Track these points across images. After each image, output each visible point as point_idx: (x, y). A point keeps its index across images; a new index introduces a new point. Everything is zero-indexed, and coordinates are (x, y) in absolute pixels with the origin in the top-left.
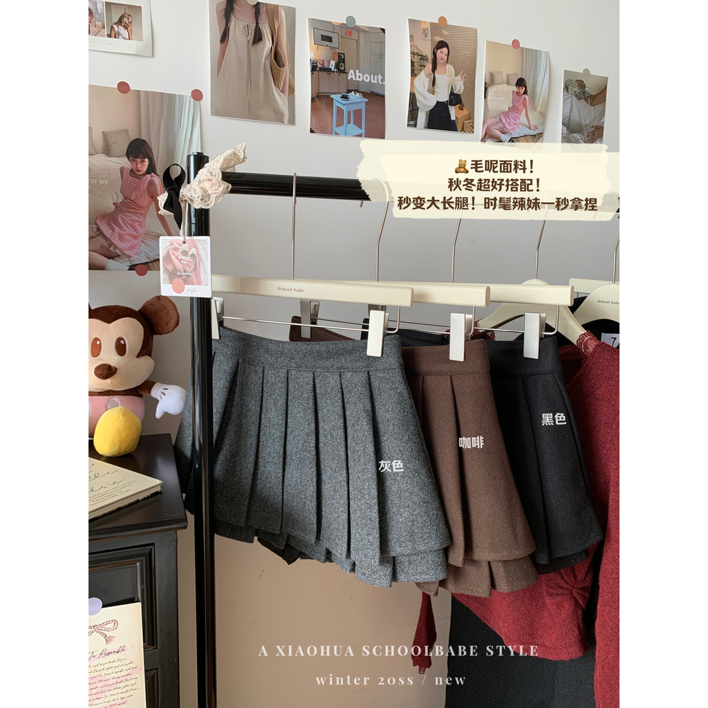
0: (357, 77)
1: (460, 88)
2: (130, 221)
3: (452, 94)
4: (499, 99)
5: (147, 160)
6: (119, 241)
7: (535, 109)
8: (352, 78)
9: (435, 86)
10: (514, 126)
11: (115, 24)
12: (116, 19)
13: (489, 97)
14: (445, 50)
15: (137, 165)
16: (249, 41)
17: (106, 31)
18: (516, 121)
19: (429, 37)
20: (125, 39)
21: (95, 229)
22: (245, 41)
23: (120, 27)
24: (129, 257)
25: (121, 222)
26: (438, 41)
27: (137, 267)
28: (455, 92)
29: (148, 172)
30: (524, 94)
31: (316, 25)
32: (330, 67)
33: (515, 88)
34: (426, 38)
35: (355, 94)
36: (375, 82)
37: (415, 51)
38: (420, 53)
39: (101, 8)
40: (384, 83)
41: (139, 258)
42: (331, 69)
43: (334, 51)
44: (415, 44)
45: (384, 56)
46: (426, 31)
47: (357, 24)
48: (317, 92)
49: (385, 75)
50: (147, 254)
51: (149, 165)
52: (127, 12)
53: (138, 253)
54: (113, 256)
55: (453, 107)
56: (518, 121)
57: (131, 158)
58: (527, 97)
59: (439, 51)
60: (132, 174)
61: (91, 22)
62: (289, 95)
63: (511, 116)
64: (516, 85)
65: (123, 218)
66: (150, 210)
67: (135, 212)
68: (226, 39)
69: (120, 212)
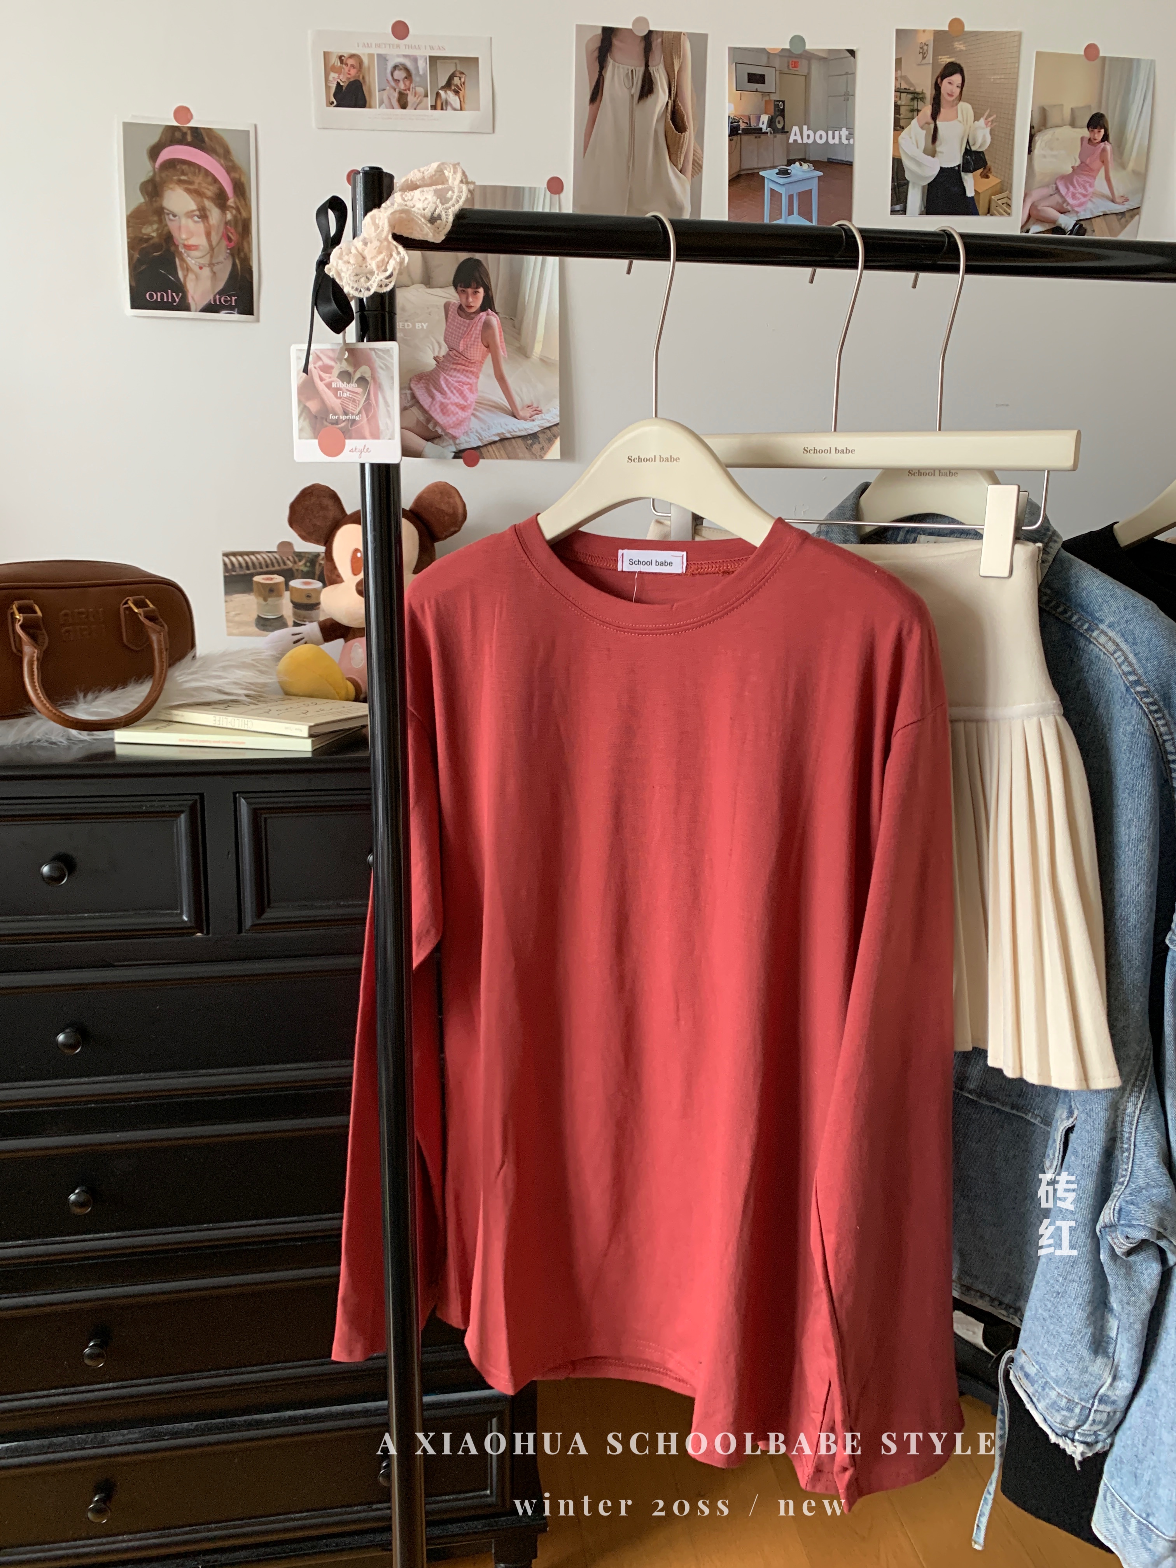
0: (805, 137)
1: (982, 140)
2: (456, 384)
3: (968, 152)
4: (1055, 153)
5: (481, 290)
6: (441, 414)
7: (1123, 166)
8: (795, 141)
9: (938, 143)
10: (1083, 199)
11: (443, 88)
12: (443, 82)
13: (1036, 151)
14: (957, 78)
15: (467, 298)
16: (632, 96)
17: (429, 101)
18: (1086, 190)
19: (930, 58)
20: (455, 109)
21: (408, 395)
22: (628, 97)
23: (449, 92)
24: (454, 438)
25: (444, 386)
26: (944, 64)
27: (463, 454)
28: (973, 148)
29: (483, 308)
30: (1103, 140)
31: (738, 56)
32: (761, 126)
33: (1086, 133)
34: (924, 61)
35: (801, 165)
36: (837, 141)
37: (903, 87)
38: (912, 89)
39: (423, 66)
40: (851, 141)
41: (468, 439)
42: (761, 129)
43: (767, 98)
44: (903, 74)
45: (853, 95)
46: (925, 47)
47: (807, 47)
48: (738, 169)
49: (853, 128)
50: (479, 433)
51: (484, 298)
52: (459, 69)
53: (467, 432)
54: (432, 437)
55: (970, 175)
56: (1090, 190)
57: (460, 289)
58: (1108, 146)
59: (946, 81)
60: (461, 312)
61: (409, 89)
62: (692, 176)
63: (1077, 181)
64: (1088, 126)
65: (447, 380)
66: (484, 366)
67: (464, 370)
68: (599, 96)
69: (443, 370)
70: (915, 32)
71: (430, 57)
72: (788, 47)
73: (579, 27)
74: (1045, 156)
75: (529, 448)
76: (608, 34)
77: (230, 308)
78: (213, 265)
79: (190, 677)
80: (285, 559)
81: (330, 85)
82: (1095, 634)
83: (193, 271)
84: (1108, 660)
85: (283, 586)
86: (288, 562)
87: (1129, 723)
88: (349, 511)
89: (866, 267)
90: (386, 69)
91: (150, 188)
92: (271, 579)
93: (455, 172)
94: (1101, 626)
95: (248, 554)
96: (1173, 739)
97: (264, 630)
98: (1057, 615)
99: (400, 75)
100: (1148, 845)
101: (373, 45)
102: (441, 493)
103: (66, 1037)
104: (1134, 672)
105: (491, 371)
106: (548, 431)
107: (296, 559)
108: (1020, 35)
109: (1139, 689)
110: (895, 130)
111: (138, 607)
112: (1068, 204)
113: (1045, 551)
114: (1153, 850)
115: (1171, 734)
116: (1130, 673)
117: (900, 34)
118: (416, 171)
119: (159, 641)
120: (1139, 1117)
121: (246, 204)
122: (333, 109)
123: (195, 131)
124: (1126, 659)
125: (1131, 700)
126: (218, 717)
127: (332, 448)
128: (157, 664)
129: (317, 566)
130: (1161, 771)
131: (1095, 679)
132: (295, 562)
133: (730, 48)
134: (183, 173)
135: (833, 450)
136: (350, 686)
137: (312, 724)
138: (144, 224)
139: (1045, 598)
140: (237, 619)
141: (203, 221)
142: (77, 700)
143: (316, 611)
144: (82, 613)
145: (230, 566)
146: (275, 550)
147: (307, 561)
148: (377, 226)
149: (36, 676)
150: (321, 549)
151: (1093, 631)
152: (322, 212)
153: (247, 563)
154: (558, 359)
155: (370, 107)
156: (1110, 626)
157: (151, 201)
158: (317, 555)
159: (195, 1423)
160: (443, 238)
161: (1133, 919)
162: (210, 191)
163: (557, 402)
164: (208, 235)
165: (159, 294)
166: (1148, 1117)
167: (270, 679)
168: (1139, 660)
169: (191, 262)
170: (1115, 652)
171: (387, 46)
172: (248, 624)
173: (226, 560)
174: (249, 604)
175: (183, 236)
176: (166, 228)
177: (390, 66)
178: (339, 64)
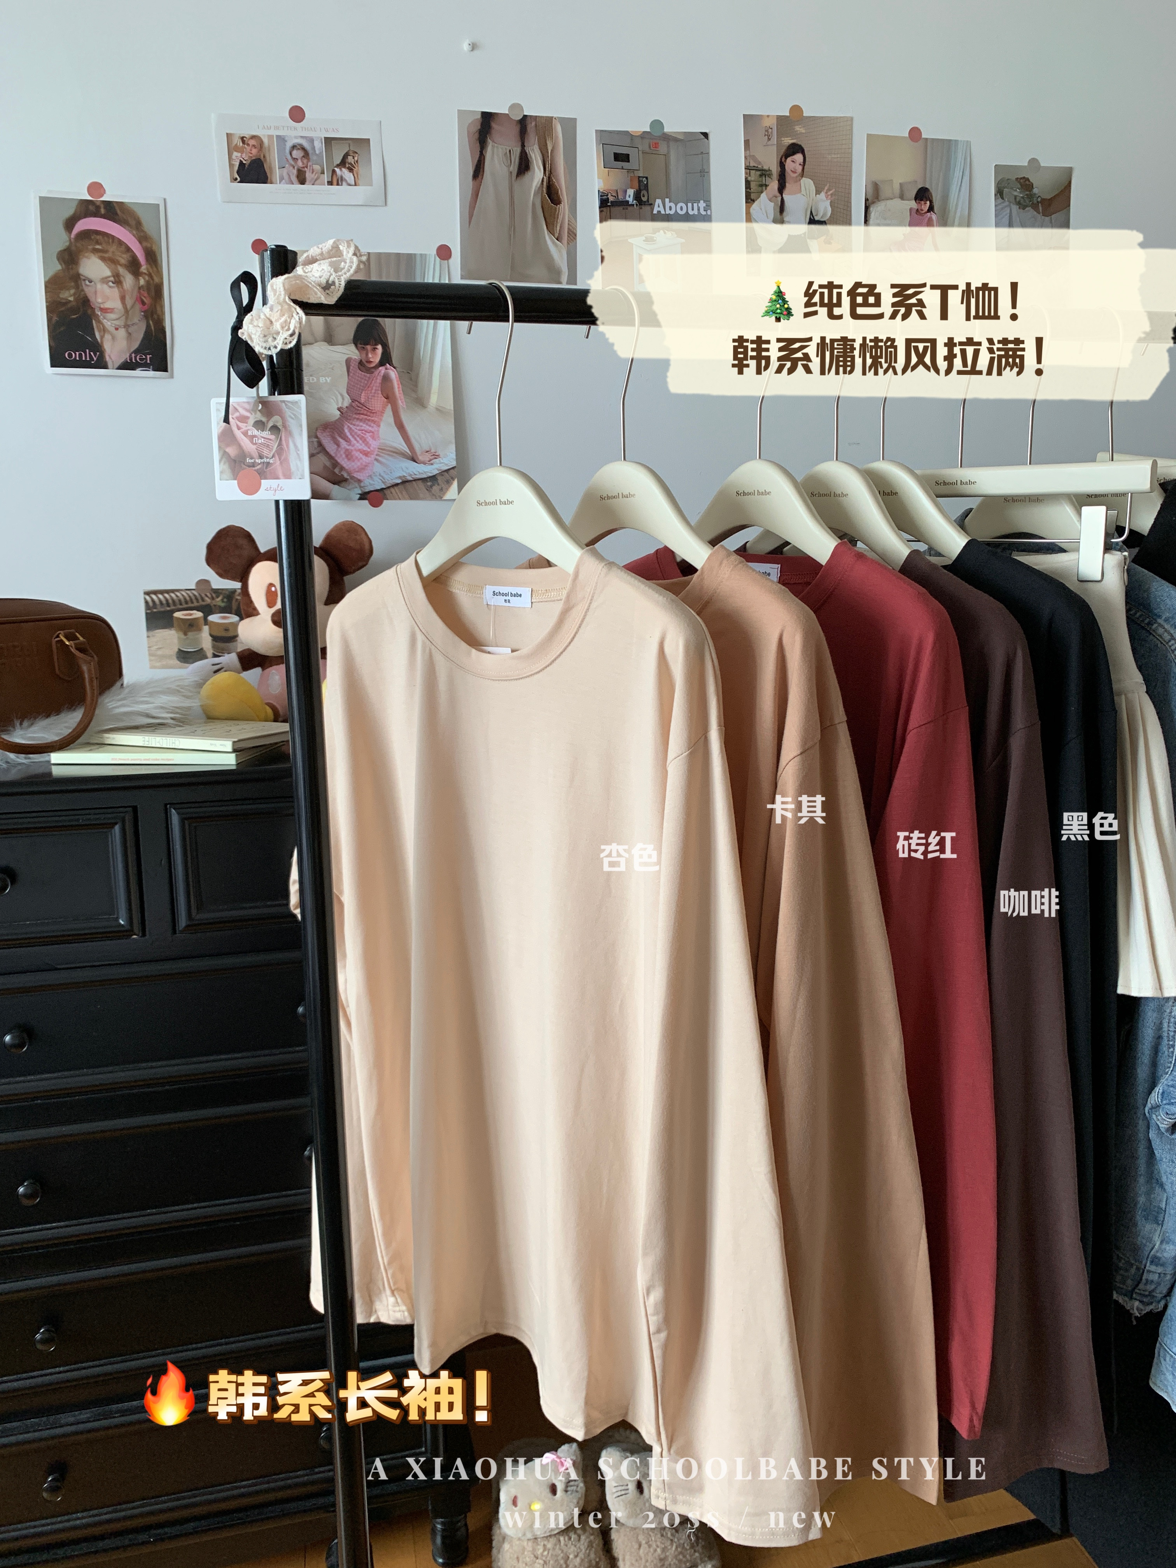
0: (667, 208)
1: (824, 210)
2: (359, 432)
5: (379, 347)
6: (346, 460)
8: (659, 212)
9: (785, 213)
11: (338, 166)
12: (338, 161)
13: (872, 221)
14: (799, 157)
15: (367, 354)
16: (511, 173)
17: (326, 178)
19: (774, 140)
20: (350, 185)
21: (316, 444)
22: (507, 174)
23: (343, 169)
24: (359, 481)
25: (348, 434)
26: (788, 144)
27: (369, 496)
28: (817, 218)
29: (382, 363)
30: (929, 210)
31: (605, 138)
32: (627, 199)
33: (913, 204)
34: (770, 143)
36: (696, 212)
37: (752, 165)
38: (760, 166)
39: (319, 146)
40: (709, 212)
41: (372, 482)
42: (628, 202)
43: (632, 175)
44: (751, 154)
45: (708, 172)
46: (770, 130)
47: (666, 130)
49: (710, 201)
50: (382, 477)
51: (383, 354)
52: (352, 149)
53: (370, 476)
54: (338, 480)
57: (359, 346)
58: (934, 217)
59: (789, 160)
60: (361, 367)
61: (307, 167)
62: (568, 243)
64: (916, 199)
65: (351, 428)
66: (385, 415)
67: (366, 419)
68: (481, 173)
69: (347, 419)
70: (759, 117)
71: (325, 138)
72: (648, 130)
73: (460, 112)
74: (879, 225)
75: (429, 489)
76: (487, 118)
77: (144, 365)
78: (128, 326)
79: (120, 703)
80: (203, 595)
81: (233, 163)
83: (109, 332)
85: (202, 621)
86: (207, 599)
90: (285, 148)
91: (66, 257)
92: (191, 615)
93: (348, 247)
95: (168, 592)
97: (185, 662)
99: (297, 154)
101: (273, 128)
102: (348, 531)
103: (12, 1038)
105: (391, 420)
106: (446, 473)
107: (214, 595)
108: (852, 119)
110: (746, 202)
111: (69, 641)
117: (749, 120)
118: (316, 247)
119: (89, 671)
121: (158, 270)
122: (236, 185)
123: (108, 204)
126: (147, 738)
127: (249, 488)
128: (89, 692)
129: (234, 601)
132: (213, 598)
133: (596, 131)
134: (98, 243)
136: (269, 711)
137: (236, 740)
138: (61, 289)
140: (160, 653)
141: (118, 286)
142: (14, 729)
143: (234, 643)
144: (14, 647)
145: (151, 604)
146: (194, 588)
147: (224, 597)
150: (237, 585)
152: (235, 285)
153: (167, 600)
154: (452, 409)
155: (271, 183)
157: (68, 268)
158: (233, 591)
160: (337, 301)
162: (124, 259)
163: (453, 447)
164: (123, 299)
165: (77, 353)
167: (195, 704)
169: (107, 324)
171: (286, 129)
172: (170, 657)
173: (148, 598)
174: (170, 638)
175: (100, 300)
176: (82, 293)
177: (289, 145)
178: (241, 144)
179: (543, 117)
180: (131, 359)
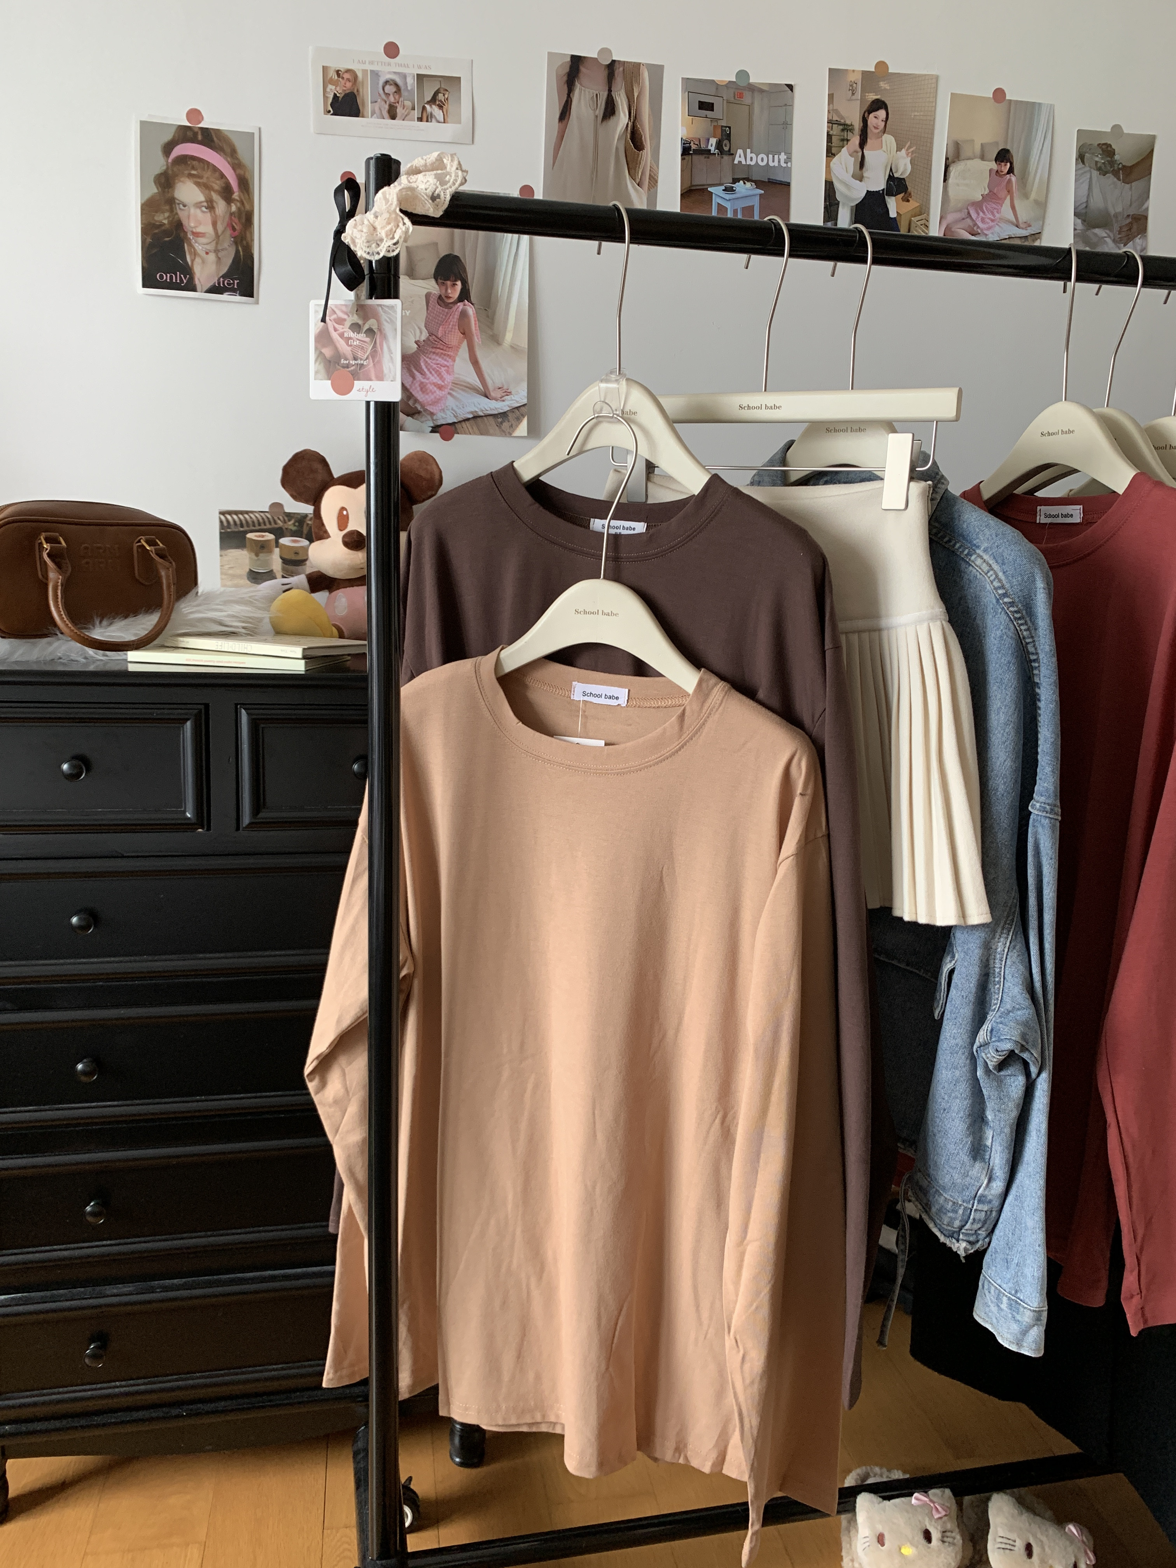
0: (748, 159)
1: (904, 168)
2: (435, 366)
3: (891, 178)
4: (967, 182)
5: (459, 283)
6: (420, 392)
7: (1026, 196)
8: (740, 162)
9: (864, 169)
10: (991, 224)
11: (428, 103)
12: (429, 97)
13: (951, 180)
14: (882, 113)
15: (446, 290)
16: (597, 117)
17: (416, 114)
18: (994, 216)
19: (858, 95)
20: (439, 122)
22: (592, 117)
23: (434, 106)
24: (432, 414)
25: (424, 367)
26: (871, 100)
27: (440, 429)
28: (896, 175)
29: (460, 299)
30: (1008, 173)
31: (691, 86)
32: (709, 147)
33: (994, 166)
34: (854, 97)
35: (745, 183)
36: (776, 164)
37: (834, 119)
38: (842, 121)
39: (411, 82)
40: (789, 165)
41: (444, 416)
42: (710, 150)
43: (715, 124)
44: (835, 108)
45: (791, 125)
47: (751, 81)
48: (689, 185)
49: (791, 153)
50: (454, 411)
51: (462, 290)
52: (443, 86)
53: (443, 410)
54: (412, 413)
55: (893, 198)
56: (997, 215)
57: (440, 281)
58: (1013, 179)
59: (872, 115)
60: (440, 302)
61: (398, 103)
62: (649, 189)
63: (986, 207)
64: (996, 160)
65: (427, 362)
66: (460, 350)
67: (442, 353)
68: (567, 117)
69: (424, 353)
70: (845, 71)
71: (417, 74)
72: (734, 80)
73: (550, 54)
74: (958, 185)
75: (499, 425)
76: (576, 62)
77: (232, 290)
78: (218, 251)
79: (194, 609)
80: (276, 518)
81: (328, 95)
82: (973, 558)
83: (199, 256)
84: (983, 579)
85: (274, 543)
86: (279, 522)
87: (998, 629)
88: (336, 474)
89: (791, 255)
90: (378, 84)
91: (163, 180)
92: (263, 536)
93: (452, 161)
94: (978, 551)
95: (242, 513)
96: (1034, 641)
97: (254, 583)
98: (944, 544)
99: (390, 89)
100: (1013, 728)
101: (367, 62)
102: (420, 461)
103: (80, 919)
104: (1003, 587)
105: (467, 356)
106: (516, 411)
107: (286, 518)
108: (937, 78)
109: (1006, 600)
111: (150, 546)
112: (978, 227)
113: (935, 488)
114: (1017, 732)
115: (1032, 637)
116: (999, 588)
117: (834, 73)
118: (420, 158)
119: (168, 577)
120: (1007, 955)
121: (249, 198)
122: (329, 117)
123: (205, 131)
124: (997, 576)
125: (1000, 610)
126: (221, 643)
127: (342, 388)
128: (166, 596)
130: (1025, 670)
131: (973, 596)
132: (285, 522)
133: (683, 78)
134: (193, 168)
135: (764, 407)
136: (335, 630)
137: (306, 647)
138: (156, 212)
139: (934, 531)
141: (210, 212)
142: (94, 626)
143: (303, 567)
144: (100, 548)
145: (225, 524)
146: (267, 510)
147: (296, 522)
148: (387, 200)
149: (59, 600)
150: (308, 509)
151: (971, 556)
152: (338, 192)
153: (240, 520)
154: (527, 347)
155: (363, 117)
156: (985, 551)
157: (164, 192)
158: (306, 516)
159: (184, 1280)
160: (442, 213)
161: (1001, 788)
162: (217, 185)
163: (525, 385)
164: (214, 224)
165: (168, 275)
166: (1014, 956)
168: (1007, 577)
169: (199, 248)
170: (988, 572)
171: (380, 64)
172: (240, 577)
173: (223, 517)
174: (242, 558)
175: (192, 225)
176: (176, 216)
177: (382, 81)
178: (336, 77)
179: (631, 62)
180: (219, 283)
